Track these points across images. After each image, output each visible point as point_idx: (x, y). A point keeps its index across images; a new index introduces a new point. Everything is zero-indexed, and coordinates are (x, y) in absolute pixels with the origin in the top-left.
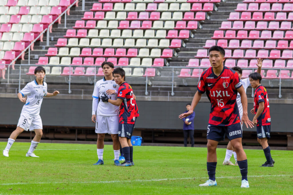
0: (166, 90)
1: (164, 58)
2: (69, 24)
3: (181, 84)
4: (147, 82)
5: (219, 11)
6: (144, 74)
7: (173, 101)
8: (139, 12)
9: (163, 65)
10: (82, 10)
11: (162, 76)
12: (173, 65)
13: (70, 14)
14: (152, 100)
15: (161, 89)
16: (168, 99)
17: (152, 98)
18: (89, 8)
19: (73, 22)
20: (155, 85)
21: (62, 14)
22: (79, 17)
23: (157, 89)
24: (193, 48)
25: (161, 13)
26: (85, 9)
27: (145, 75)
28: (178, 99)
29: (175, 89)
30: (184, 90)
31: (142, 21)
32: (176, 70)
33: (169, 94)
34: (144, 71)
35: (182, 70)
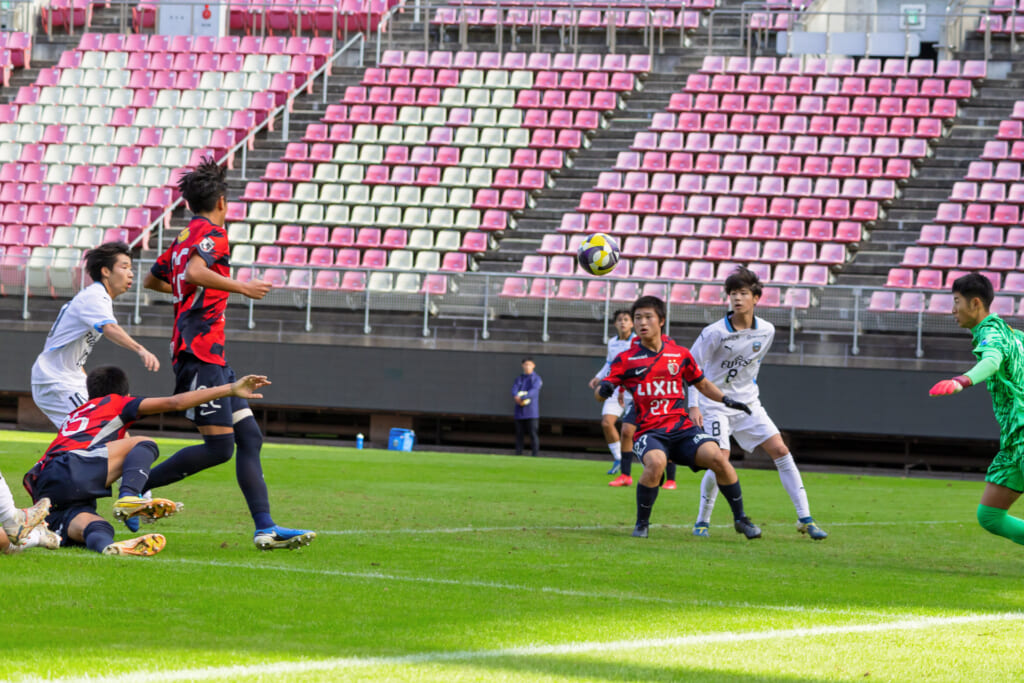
0: (471, 327)
1: (468, 252)
2: (251, 170)
3: (506, 313)
4: (427, 306)
5: (594, 149)
6: (421, 288)
7: (486, 350)
8: (411, 147)
9: (465, 267)
10: (281, 137)
11: (461, 295)
12: (487, 269)
13: (255, 147)
14: (439, 348)
15: (460, 322)
16: (476, 346)
17: (437, 344)
18: (298, 135)
19: (262, 166)
20: (444, 314)
21: (236, 148)
22: (275, 155)
23: (449, 322)
24: (533, 231)
25: (462, 149)
26: (290, 136)
27: (424, 289)
28: (498, 346)
29: (490, 324)
30: (511, 326)
31: (418, 166)
32: (493, 280)
33: (476, 335)
34: (422, 280)
35: (509, 282)
